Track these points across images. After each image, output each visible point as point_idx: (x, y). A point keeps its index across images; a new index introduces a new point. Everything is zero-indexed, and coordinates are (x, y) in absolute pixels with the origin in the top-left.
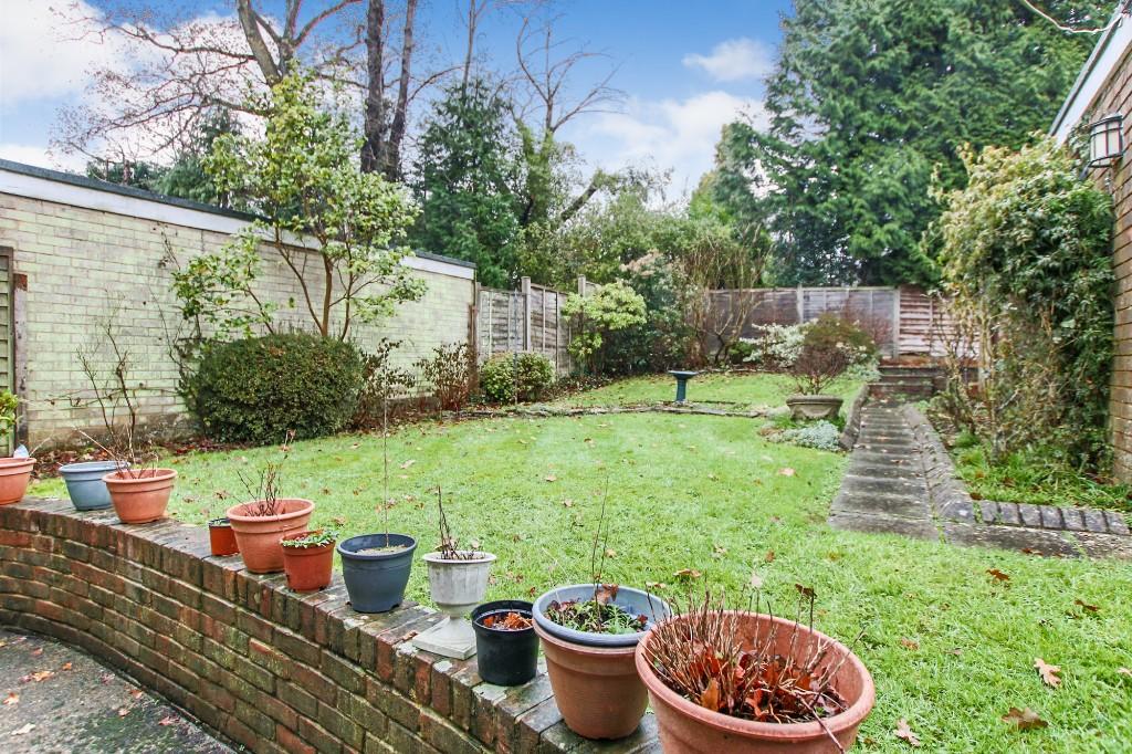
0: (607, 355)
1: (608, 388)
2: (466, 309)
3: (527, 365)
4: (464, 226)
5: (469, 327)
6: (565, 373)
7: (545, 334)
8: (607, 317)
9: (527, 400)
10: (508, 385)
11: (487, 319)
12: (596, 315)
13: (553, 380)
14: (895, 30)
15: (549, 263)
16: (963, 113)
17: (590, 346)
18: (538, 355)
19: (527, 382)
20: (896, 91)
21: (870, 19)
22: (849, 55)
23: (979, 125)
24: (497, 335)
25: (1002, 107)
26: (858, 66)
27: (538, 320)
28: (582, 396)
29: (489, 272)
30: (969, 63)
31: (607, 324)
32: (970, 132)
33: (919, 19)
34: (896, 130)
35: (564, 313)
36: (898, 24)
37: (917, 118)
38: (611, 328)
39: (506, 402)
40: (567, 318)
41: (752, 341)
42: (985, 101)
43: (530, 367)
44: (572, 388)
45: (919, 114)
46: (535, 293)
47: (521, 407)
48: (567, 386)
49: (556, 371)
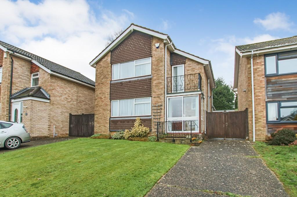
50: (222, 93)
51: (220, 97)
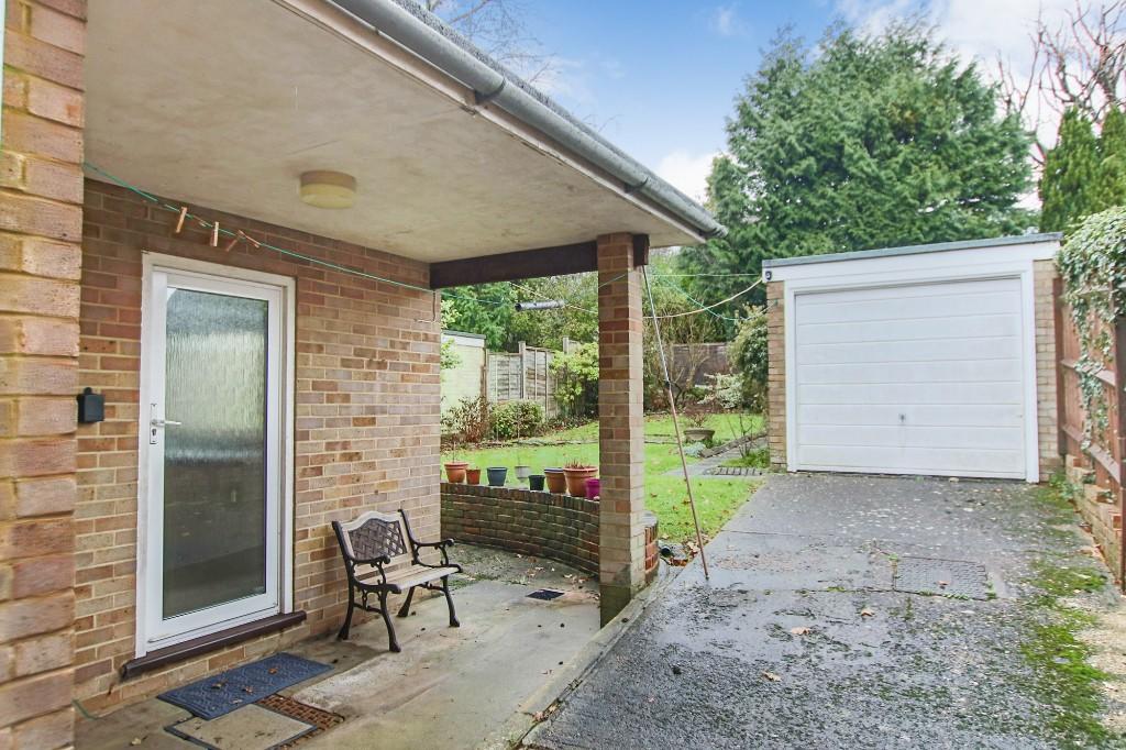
0: (587, 400)
1: (586, 427)
2: (479, 370)
3: (525, 411)
4: (466, 290)
5: (482, 382)
6: (553, 415)
7: (537, 385)
8: (585, 370)
9: (524, 436)
10: (510, 425)
11: (494, 377)
12: (576, 369)
13: (543, 421)
14: (807, 145)
15: (540, 321)
16: (860, 209)
17: (573, 393)
18: (531, 402)
19: (526, 423)
20: (812, 190)
21: (786, 138)
22: (772, 163)
23: (871, 219)
24: (501, 387)
25: (887, 206)
26: (780, 173)
27: (532, 375)
28: (566, 433)
29: (487, 329)
30: (860, 174)
31: (586, 376)
32: (865, 225)
33: (824, 139)
34: (811, 220)
35: (552, 367)
36: (810, 141)
37: (827, 213)
38: (589, 379)
39: (509, 437)
40: (554, 372)
41: (705, 387)
42: (874, 202)
43: (526, 411)
44: (558, 427)
45: (828, 209)
46: (529, 353)
47: (521, 440)
48: (555, 425)
49: (547, 413)
50: (919, 126)
51: (900, 159)
